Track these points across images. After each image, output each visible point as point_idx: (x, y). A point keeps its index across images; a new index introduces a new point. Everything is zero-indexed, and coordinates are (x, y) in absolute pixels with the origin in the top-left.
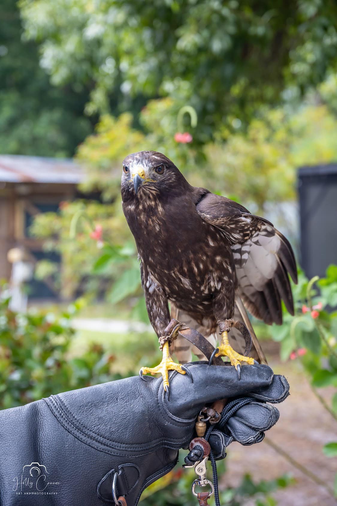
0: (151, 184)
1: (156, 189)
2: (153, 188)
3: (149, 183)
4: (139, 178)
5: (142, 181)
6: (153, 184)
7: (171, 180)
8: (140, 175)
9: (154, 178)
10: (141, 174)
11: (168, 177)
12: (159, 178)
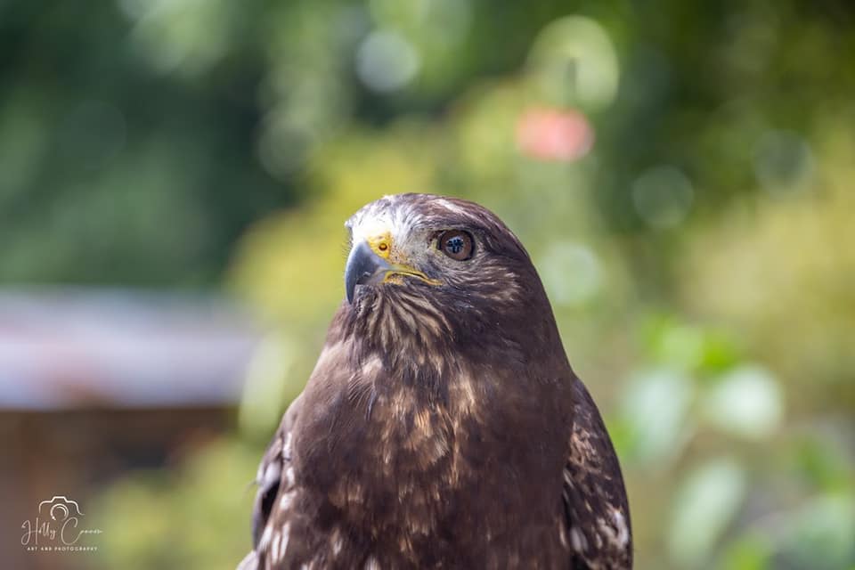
0: (414, 286)
1: (435, 310)
2: (427, 305)
3: (409, 282)
4: (367, 251)
5: (377, 266)
6: (423, 289)
7: (500, 295)
8: (371, 242)
9: (433, 270)
10: (377, 242)
11: (490, 280)
12: (452, 273)
